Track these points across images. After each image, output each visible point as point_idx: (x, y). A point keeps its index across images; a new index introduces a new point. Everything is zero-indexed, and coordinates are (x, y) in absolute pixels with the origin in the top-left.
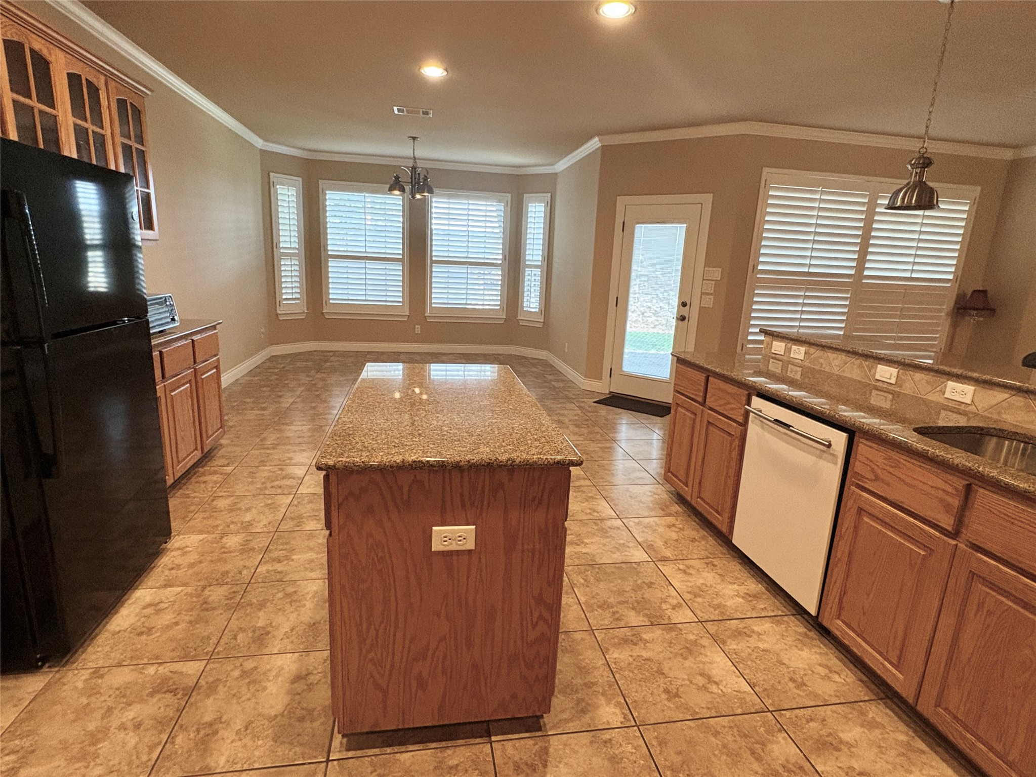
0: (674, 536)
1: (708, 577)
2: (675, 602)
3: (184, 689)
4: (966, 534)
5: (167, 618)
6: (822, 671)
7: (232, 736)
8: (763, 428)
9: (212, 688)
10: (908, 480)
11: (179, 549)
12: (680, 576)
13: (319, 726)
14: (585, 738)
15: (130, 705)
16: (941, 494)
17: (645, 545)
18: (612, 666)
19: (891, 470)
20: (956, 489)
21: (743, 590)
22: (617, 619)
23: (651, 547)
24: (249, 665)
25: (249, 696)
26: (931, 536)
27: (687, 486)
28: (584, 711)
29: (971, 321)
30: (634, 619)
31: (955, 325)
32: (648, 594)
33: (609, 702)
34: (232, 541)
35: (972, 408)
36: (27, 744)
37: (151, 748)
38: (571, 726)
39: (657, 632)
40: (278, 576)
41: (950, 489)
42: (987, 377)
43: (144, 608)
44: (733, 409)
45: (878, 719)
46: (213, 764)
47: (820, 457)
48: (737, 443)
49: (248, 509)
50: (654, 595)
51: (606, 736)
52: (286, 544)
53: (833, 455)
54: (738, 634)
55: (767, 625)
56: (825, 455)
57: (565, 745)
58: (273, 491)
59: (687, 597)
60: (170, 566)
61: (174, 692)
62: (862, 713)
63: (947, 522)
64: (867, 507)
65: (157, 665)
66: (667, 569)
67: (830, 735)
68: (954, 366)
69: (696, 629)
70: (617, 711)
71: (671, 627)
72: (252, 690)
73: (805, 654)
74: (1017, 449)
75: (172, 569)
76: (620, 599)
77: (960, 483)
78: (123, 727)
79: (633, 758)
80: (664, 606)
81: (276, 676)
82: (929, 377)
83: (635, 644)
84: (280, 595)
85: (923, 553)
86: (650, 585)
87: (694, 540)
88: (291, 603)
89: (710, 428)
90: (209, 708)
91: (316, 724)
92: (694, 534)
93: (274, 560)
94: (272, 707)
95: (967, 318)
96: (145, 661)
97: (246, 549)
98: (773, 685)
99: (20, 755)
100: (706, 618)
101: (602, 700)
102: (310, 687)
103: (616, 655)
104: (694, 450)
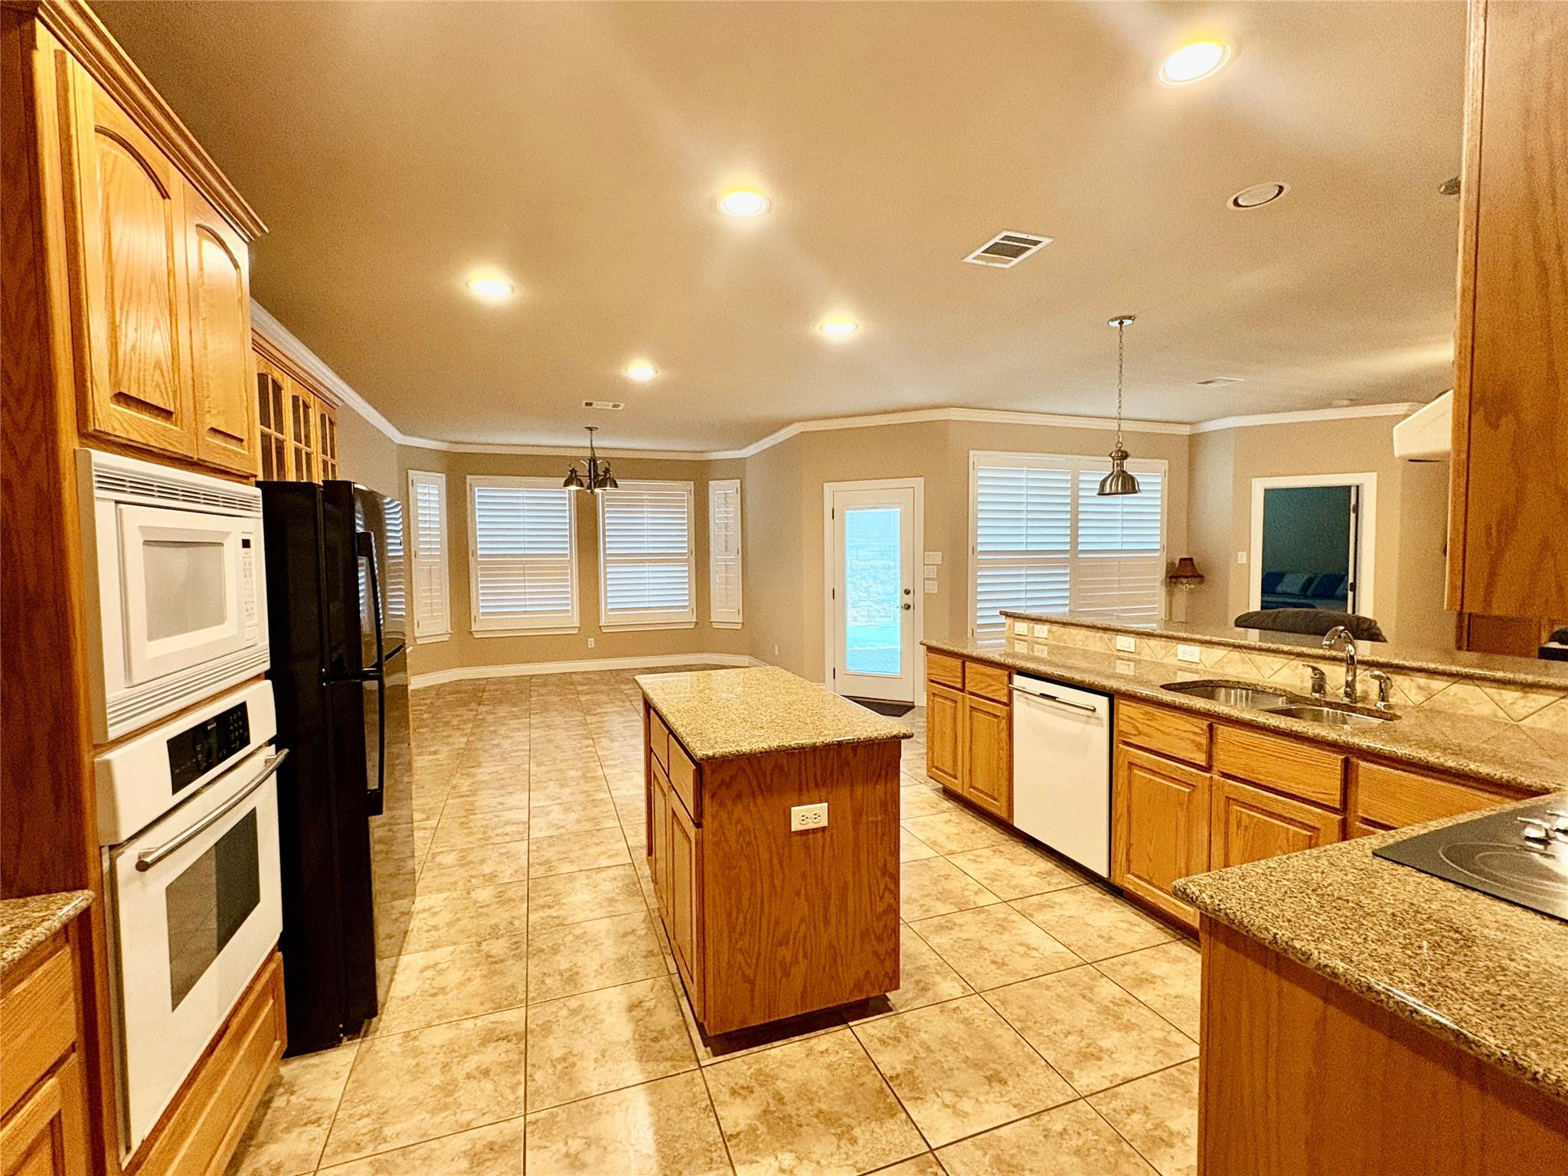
0: (955, 831)
1: (998, 863)
2: (975, 889)
3: (515, 1035)
4: (1217, 766)
5: (454, 976)
6: (1125, 926)
7: (592, 1065)
8: (1028, 704)
9: (546, 1029)
10: (1163, 729)
11: (425, 910)
12: (973, 865)
13: (677, 1042)
14: (936, 1009)
15: (466, 1057)
16: (1192, 737)
17: (928, 842)
18: (937, 950)
19: (1149, 723)
20: (1202, 729)
21: (1035, 869)
22: (927, 911)
23: (934, 843)
24: (574, 1003)
25: (589, 1030)
26: (1191, 774)
27: (956, 778)
28: (925, 990)
29: (1185, 587)
30: (942, 908)
31: (1170, 594)
32: (948, 885)
33: (945, 978)
34: (484, 894)
35: (1200, 667)
36: (375, 1107)
37: (513, 1088)
38: (917, 1004)
39: (968, 917)
40: (557, 921)
41: (1197, 730)
42: (1208, 638)
43: (422, 971)
44: (994, 691)
45: (1180, 955)
46: (586, 1090)
47: (1087, 723)
48: (1004, 724)
49: (483, 861)
50: (954, 885)
51: (953, 1005)
52: (548, 889)
53: (1098, 718)
54: (1041, 907)
55: (1064, 897)
56: (1092, 720)
57: (919, 1018)
58: (500, 839)
59: (985, 882)
60: (426, 928)
61: (506, 1038)
62: (1166, 952)
63: (1201, 759)
64: (1135, 761)
65: (473, 1020)
66: (959, 861)
67: (1143, 973)
68: (1179, 631)
69: (1004, 908)
70: (955, 984)
71: (979, 909)
72: (590, 1025)
73: (1106, 913)
74: (1241, 696)
75: (430, 931)
76: (923, 893)
77: (1205, 724)
78: (469, 1076)
79: (983, 1018)
80: (967, 893)
81: (609, 1008)
82: (1162, 642)
83: (951, 929)
84: (570, 938)
85: (1187, 790)
86: (947, 877)
87: (973, 832)
88: (586, 943)
89: (975, 713)
90: (554, 1046)
91: (672, 1041)
92: (972, 826)
93: (543, 907)
94: (619, 1035)
95: (1180, 586)
96: (456, 1018)
97: (502, 900)
98: (1085, 944)
99: (374, 1117)
100: (1009, 898)
101: (938, 979)
102: (649, 1012)
103: (936, 941)
104: (959, 739)
